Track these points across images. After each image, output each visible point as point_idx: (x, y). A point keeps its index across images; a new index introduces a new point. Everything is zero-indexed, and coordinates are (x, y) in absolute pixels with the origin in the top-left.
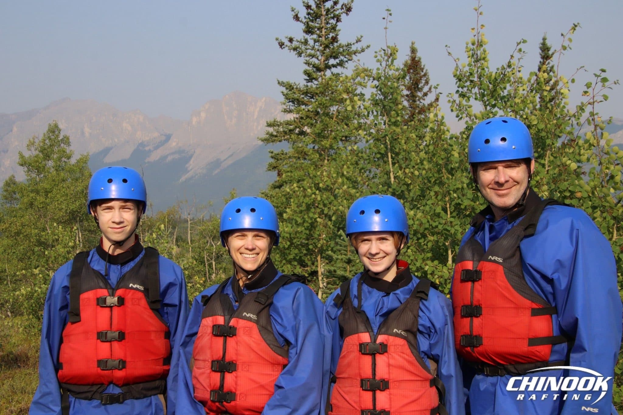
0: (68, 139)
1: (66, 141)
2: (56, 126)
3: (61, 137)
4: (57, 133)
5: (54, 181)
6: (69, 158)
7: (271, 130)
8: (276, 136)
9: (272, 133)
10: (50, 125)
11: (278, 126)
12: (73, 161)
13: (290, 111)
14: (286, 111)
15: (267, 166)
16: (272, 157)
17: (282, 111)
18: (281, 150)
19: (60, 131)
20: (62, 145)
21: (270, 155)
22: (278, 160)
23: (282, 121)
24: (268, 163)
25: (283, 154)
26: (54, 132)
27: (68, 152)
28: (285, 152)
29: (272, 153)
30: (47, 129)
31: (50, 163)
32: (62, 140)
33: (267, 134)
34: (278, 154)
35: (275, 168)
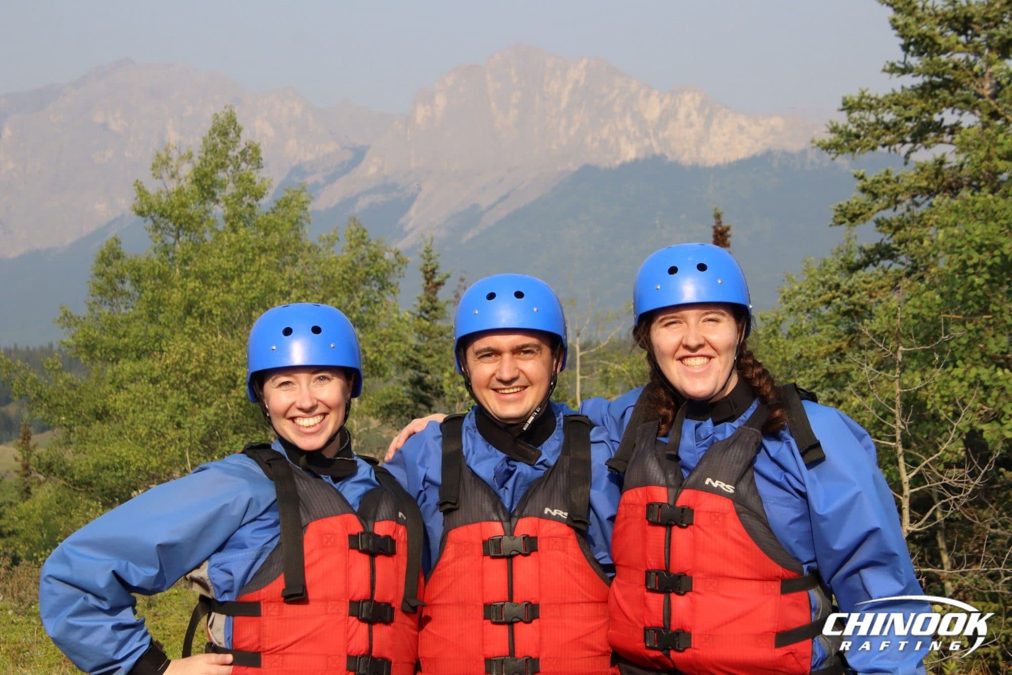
0: (256, 150)
1: (252, 155)
2: (231, 120)
3: (242, 145)
4: (232, 135)
5: (242, 250)
6: (258, 196)
7: (842, 119)
8: (858, 136)
9: (846, 127)
10: (216, 116)
11: (871, 107)
12: (266, 203)
13: (906, 70)
14: (893, 69)
15: (834, 213)
16: (863, 190)
17: (884, 70)
18: (884, 171)
19: (238, 131)
20: (244, 165)
21: (860, 184)
22: (875, 196)
23: (881, 96)
24: (834, 206)
25: (888, 181)
26: (226, 134)
27: (257, 180)
28: (893, 177)
29: (862, 177)
30: (207, 126)
31: (218, 211)
32: (243, 153)
33: (834, 130)
34: (878, 182)
35: (854, 218)
